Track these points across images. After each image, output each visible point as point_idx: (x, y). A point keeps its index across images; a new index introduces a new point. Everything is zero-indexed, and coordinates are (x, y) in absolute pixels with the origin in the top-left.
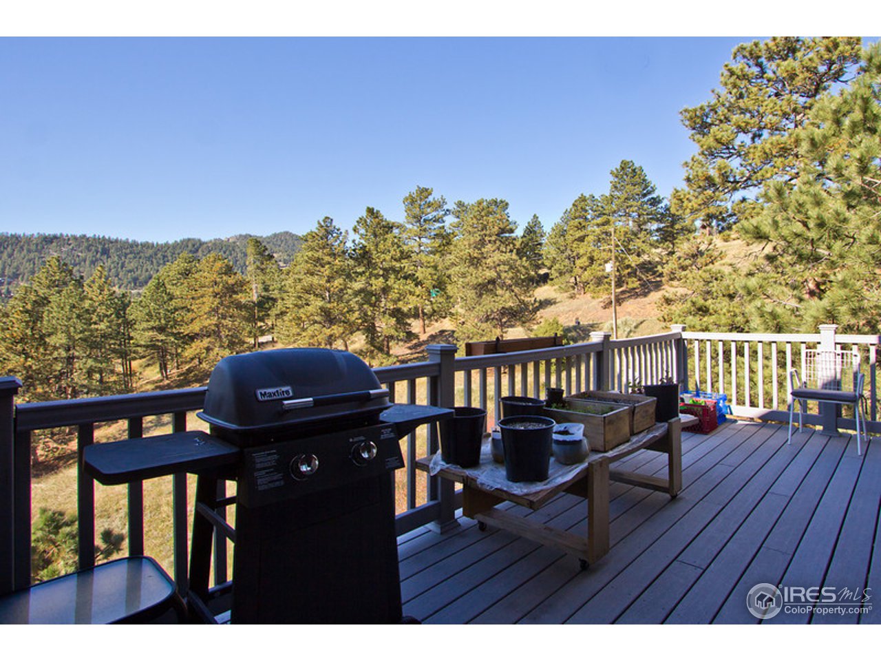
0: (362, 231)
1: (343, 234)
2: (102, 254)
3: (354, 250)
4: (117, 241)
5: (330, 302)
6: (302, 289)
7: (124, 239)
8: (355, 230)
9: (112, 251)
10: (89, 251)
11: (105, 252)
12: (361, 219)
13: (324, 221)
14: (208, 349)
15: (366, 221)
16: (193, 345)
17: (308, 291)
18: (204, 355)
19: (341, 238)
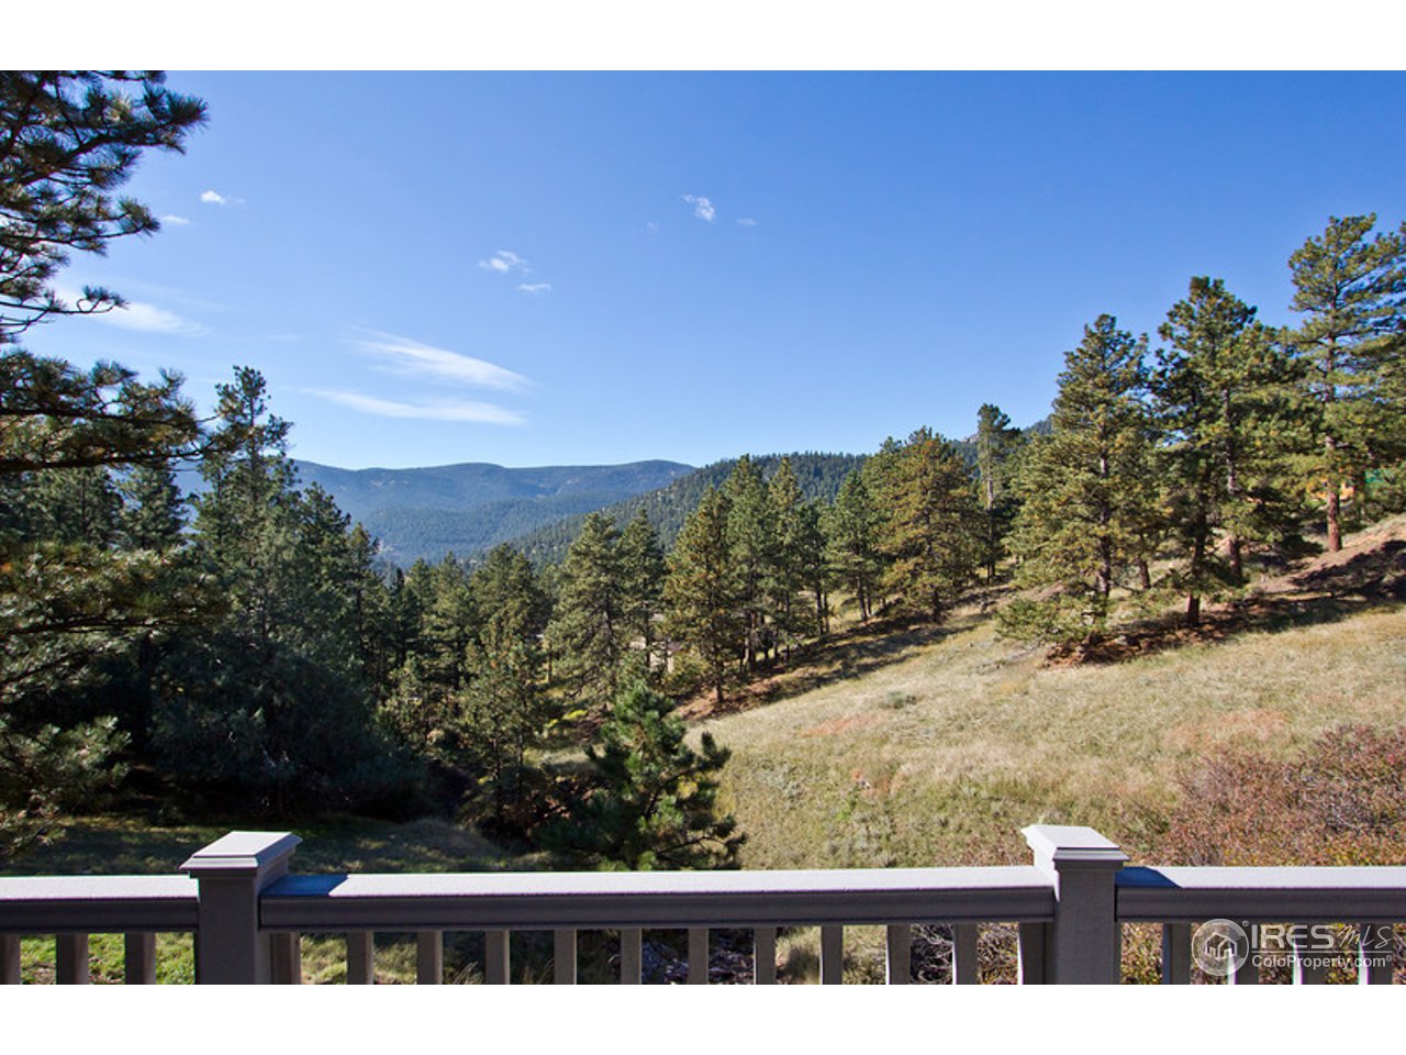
0: (1181, 332)
1: (1138, 342)
2: (815, 475)
3: (1162, 374)
4: (830, 456)
5: (1106, 476)
6: (1053, 455)
7: (838, 453)
8: (1164, 332)
9: (824, 471)
10: (801, 472)
11: (818, 473)
12: (1176, 307)
13: (1098, 325)
14: (915, 574)
15: (1188, 309)
16: (895, 566)
17: (1062, 458)
18: (908, 582)
19: (1132, 352)
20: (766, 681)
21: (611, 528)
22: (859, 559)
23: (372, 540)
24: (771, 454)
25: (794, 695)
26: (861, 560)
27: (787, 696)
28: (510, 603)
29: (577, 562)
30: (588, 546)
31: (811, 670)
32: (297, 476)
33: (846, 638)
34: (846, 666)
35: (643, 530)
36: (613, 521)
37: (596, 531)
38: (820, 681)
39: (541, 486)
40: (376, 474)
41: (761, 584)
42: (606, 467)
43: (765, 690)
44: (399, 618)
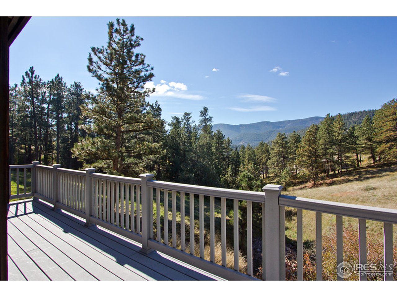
16: (382, 145)
20: (331, 180)
21: (284, 136)
22: (370, 143)
23: (231, 141)
24: (355, 112)
25: (339, 184)
26: (371, 143)
27: (337, 184)
28: (263, 155)
29: (275, 145)
30: (277, 141)
31: (347, 177)
32: (213, 128)
33: (365, 169)
34: (360, 177)
35: (294, 136)
36: (284, 134)
37: (280, 137)
38: (349, 181)
39: (281, 126)
40: (241, 126)
41: (328, 151)
42: (300, 120)
43: (330, 182)
44: (235, 158)
